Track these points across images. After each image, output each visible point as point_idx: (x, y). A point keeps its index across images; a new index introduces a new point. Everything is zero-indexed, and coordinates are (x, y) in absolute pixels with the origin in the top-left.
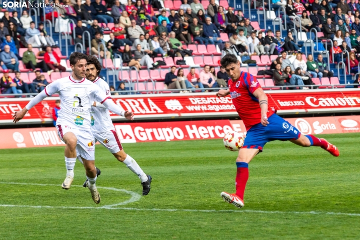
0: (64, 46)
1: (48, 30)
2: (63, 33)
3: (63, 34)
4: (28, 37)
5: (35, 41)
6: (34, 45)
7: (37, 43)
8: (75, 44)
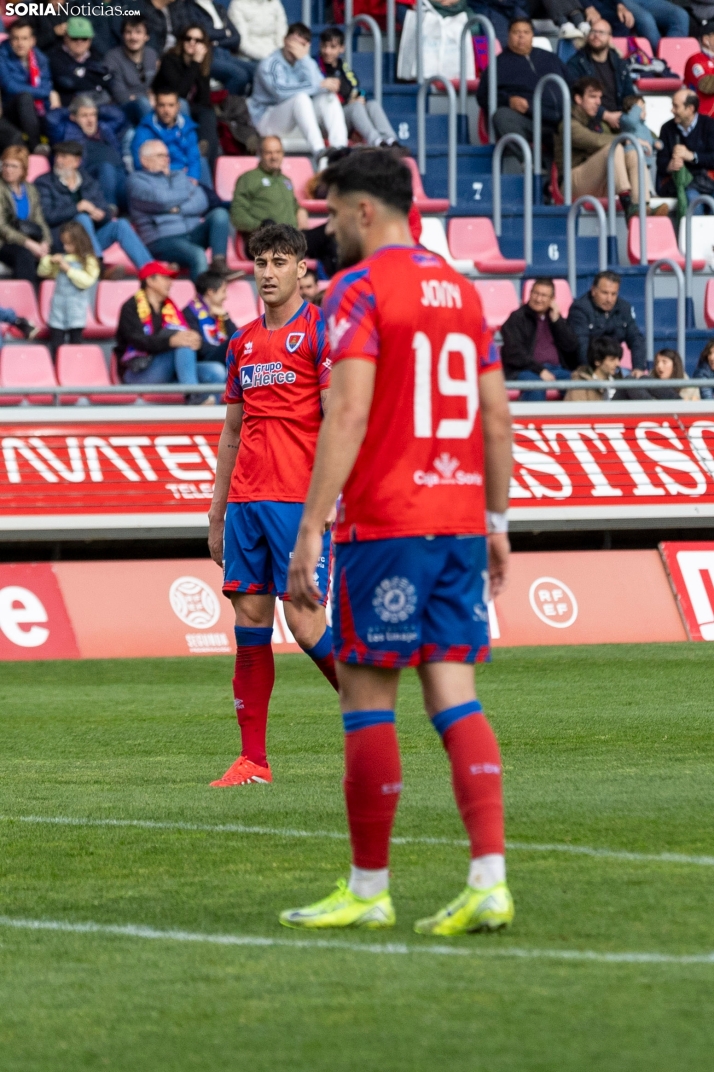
0: (438, 147)
1: (364, 65)
2: (435, 80)
3: (438, 87)
4: (262, 98)
5: (294, 123)
6: (289, 142)
7: (305, 135)
8: (492, 139)
